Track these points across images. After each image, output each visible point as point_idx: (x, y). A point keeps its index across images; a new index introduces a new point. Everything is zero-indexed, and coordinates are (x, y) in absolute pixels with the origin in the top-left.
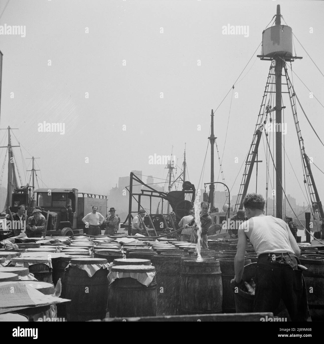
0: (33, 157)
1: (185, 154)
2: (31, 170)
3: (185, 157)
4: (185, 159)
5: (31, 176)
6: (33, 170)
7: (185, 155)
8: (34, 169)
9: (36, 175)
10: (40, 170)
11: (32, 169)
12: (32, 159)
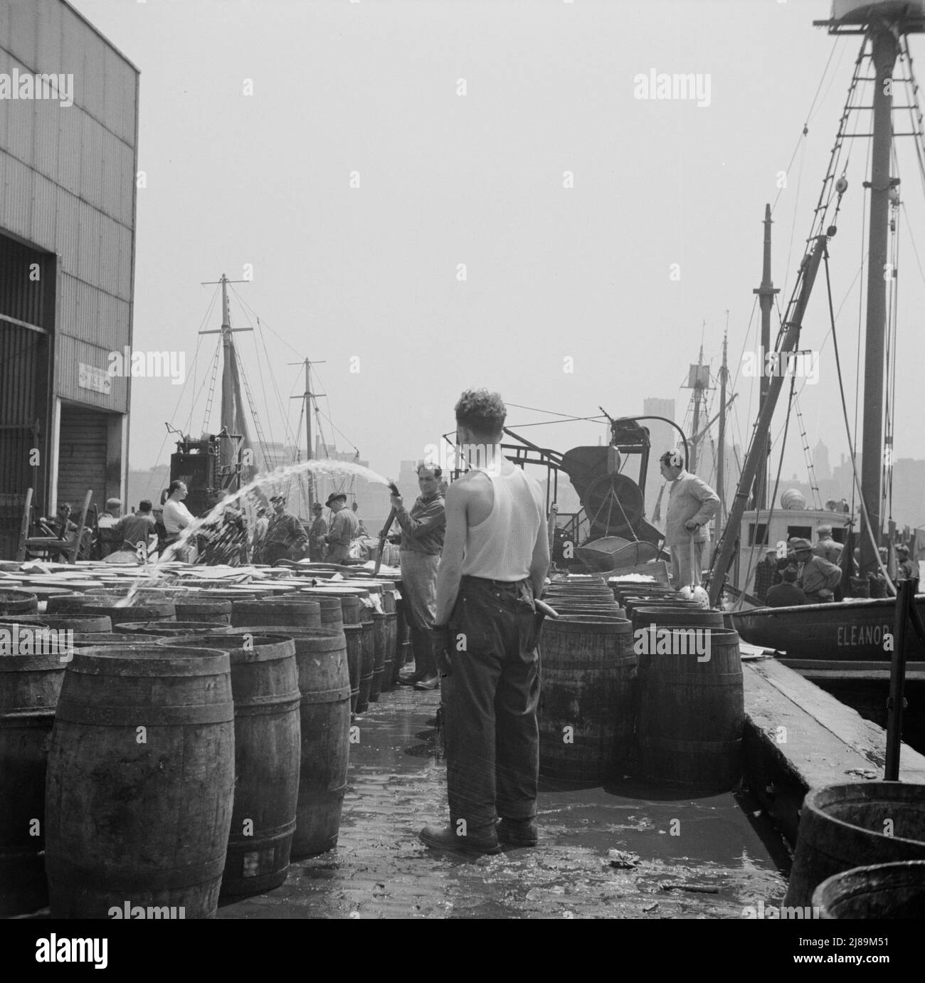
0: (307, 359)
1: (725, 343)
2: (303, 395)
3: (725, 354)
4: (725, 360)
5: (303, 411)
6: (308, 394)
7: (725, 348)
8: (311, 391)
9: (317, 410)
10: (325, 395)
11: (305, 391)
12: (305, 365)
